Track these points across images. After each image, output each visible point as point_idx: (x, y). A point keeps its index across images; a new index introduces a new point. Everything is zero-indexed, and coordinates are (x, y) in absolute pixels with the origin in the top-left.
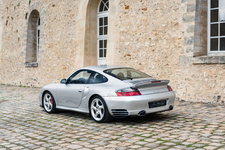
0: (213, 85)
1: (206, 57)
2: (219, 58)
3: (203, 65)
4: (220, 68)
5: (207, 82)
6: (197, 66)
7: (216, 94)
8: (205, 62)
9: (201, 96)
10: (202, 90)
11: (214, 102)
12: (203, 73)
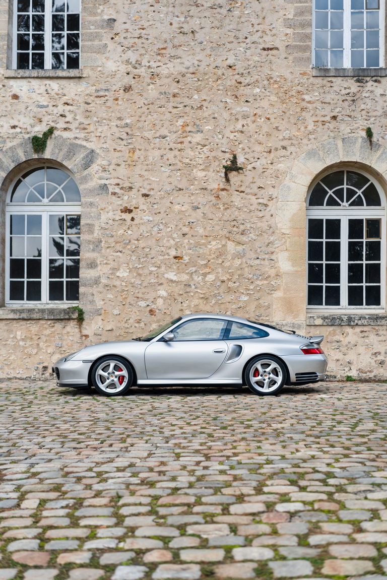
0: (35, 351)
1: (24, 309)
2: (45, 312)
3: (15, 321)
4: (45, 326)
5: (23, 347)
6: (5, 322)
7: (39, 364)
8: (21, 317)
9: (13, 369)
10: (14, 360)
11: (37, 376)
12: (16, 334)
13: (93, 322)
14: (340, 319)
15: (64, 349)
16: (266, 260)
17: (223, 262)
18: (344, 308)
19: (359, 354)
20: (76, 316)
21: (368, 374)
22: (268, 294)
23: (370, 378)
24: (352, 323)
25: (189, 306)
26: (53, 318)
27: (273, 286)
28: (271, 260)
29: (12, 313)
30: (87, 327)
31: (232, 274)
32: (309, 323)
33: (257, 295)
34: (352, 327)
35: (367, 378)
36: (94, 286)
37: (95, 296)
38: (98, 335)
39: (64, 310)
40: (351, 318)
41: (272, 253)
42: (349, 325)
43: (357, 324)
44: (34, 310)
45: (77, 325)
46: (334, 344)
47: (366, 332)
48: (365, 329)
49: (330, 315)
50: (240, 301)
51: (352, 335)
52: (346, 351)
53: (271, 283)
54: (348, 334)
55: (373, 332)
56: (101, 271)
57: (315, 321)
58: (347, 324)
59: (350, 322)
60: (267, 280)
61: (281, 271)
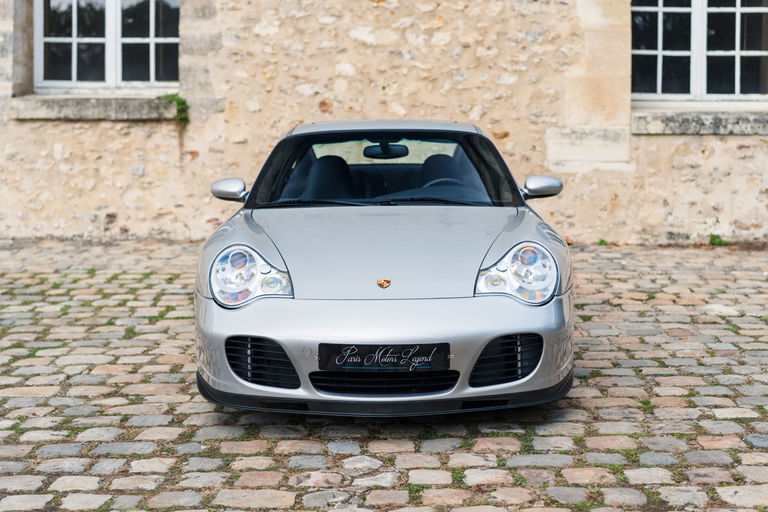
0: (90, 183)
1: (67, 100)
2: (110, 105)
3: (50, 124)
4: (111, 133)
5: (67, 174)
6: (29, 126)
7: (100, 208)
8: (62, 115)
9: (48, 218)
10: (48, 200)
11: (96, 233)
12: (52, 150)
13: (207, 125)
14: (697, 122)
15: (148, 179)
16: (552, 3)
17: (466, 7)
18: (698, 99)
19: (735, 192)
20: (172, 112)
21: (752, 230)
22: (556, 71)
23: (756, 239)
24: (722, 131)
25: (399, 95)
26: (125, 117)
27: (566, 56)
29: (45, 107)
30: (195, 136)
31: (484, 32)
32: (638, 128)
33: (534, 74)
34: (722, 137)
35: (751, 239)
36: (210, 54)
37: (211, 74)
38: (218, 151)
39: (149, 102)
40: (720, 120)
42: (715, 134)
43: (731, 133)
44: (88, 100)
45: (175, 131)
46: (685, 171)
47: (748, 147)
48: (747, 141)
49: (678, 115)
50: (500, 85)
51: (720, 153)
52: (709, 186)
53: (563, 49)
54: (713, 152)
55: (762, 148)
56: (223, 23)
57: (648, 126)
58: (712, 132)
59: (718, 127)
60: (553, 44)
61: (581, 25)
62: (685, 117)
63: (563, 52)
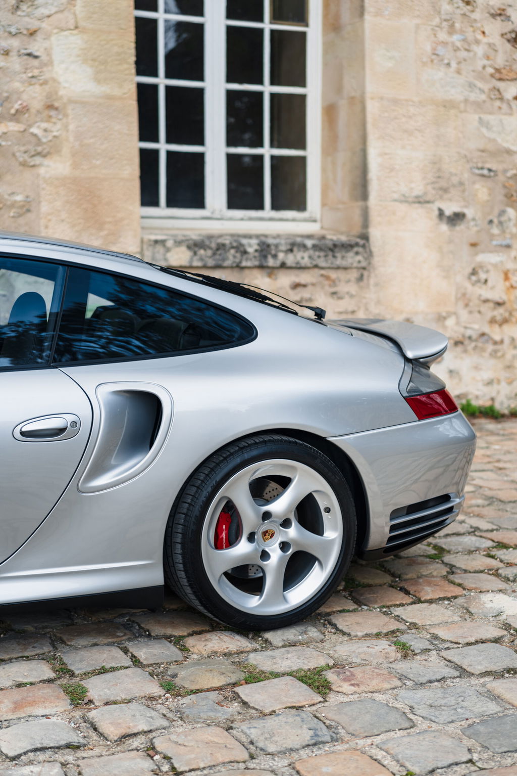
14: (237, 249)
16: (14, 53)
18: (216, 216)
22: (24, 164)
24: (271, 262)
27: (39, 142)
28: (29, 55)
34: (271, 271)
40: (268, 246)
41: (32, 34)
42: (261, 267)
43: (283, 266)
47: (305, 286)
48: (304, 277)
49: (210, 237)
53: (34, 130)
55: (323, 287)
57: (169, 255)
58: (257, 263)
59: (265, 257)
60: (18, 121)
61: (61, 92)
62: (220, 241)
63: (35, 135)
